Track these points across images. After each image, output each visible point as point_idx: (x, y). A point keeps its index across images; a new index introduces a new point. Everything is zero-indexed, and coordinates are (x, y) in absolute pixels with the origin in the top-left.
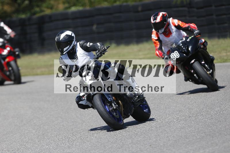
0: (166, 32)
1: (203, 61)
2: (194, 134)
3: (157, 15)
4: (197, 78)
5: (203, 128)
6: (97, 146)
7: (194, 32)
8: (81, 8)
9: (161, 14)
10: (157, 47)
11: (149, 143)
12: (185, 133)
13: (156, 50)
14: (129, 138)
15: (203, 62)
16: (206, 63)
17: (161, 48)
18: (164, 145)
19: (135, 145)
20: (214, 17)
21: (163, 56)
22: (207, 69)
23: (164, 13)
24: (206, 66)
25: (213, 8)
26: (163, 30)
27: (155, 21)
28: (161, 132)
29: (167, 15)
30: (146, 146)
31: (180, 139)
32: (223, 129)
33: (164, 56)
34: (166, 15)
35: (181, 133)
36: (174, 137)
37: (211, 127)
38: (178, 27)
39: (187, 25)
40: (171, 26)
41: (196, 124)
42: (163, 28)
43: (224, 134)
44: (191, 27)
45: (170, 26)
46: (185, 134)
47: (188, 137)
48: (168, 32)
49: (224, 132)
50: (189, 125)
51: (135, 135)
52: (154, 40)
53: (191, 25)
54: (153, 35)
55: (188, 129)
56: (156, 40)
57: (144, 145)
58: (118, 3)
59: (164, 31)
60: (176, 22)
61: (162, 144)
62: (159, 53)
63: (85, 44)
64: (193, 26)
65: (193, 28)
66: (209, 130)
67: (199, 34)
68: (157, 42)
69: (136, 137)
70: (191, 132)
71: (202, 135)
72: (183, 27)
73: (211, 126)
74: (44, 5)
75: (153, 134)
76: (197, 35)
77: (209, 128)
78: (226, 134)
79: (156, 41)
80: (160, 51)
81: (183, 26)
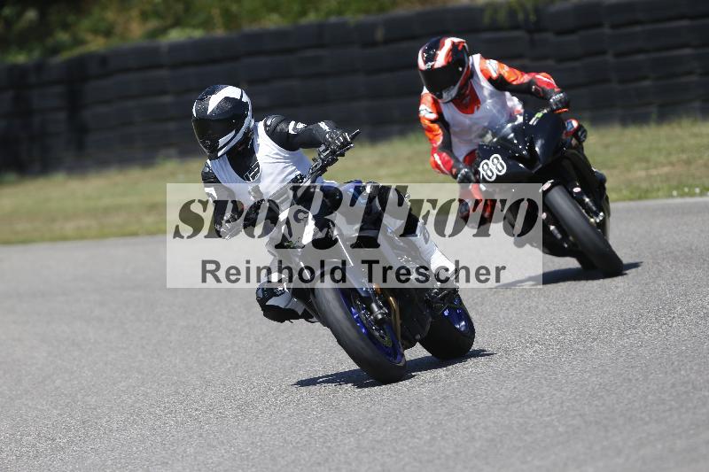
0: (464, 98)
1: (576, 186)
2: (548, 418)
3: (437, 46)
4: (559, 236)
5: (576, 400)
6: (251, 457)
7: (551, 97)
8: (198, 34)
9: (448, 43)
10: (436, 143)
11: (411, 448)
12: (521, 418)
13: (434, 150)
14: (349, 433)
15: (577, 190)
16: (585, 191)
17: (447, 146)
18: (457, 453)
19: (366, 455)
20: (609, 58)
21: (454, 171)
22: (589, 211)
23: (456, 40)
24: (587, 200)
25: (607, 30)
26: (454, 92)
27: (430, 64)
28: (448, 414)
29: (465, 44)
30: (401, 456)
31: (507, 434)
32: (637, 404)
33: (459, 170)
34: (464, 46)
35: (508, 416)
36: (486, 428)
37: (602, 396)
38: (500, 84)
39: (526, 78)
40: (479, 79)
41: (556, 390)
42: (455, 85)
43: (642, 419)
44: (539, 84)
45: (475, 78)
46: (521, 421)
47: (529, 429)
48: (468, 99)
49: (642, 412)
50: (531, 393)
51: (369, 424)
52: (427, 122)
53: (538, 76)
54: (422, 107)
55: (529, 405)
56: (433, 122)
57: (393, 454)
58: (312, 18)
59: (459, 94)
60: (493, 67)
61: (449, 452)
62: (440, 159)
63: (283, 125)
64: (545, 79)
65: (544, 86)
66: (597, 406)
67: (565, 103)
68: (436, 126)
69: (372, 430)
70: (540, 413)
71: (575, 422)
72: (514, 83)
73: (600, 394)
74: (86, 24)
75: (421, 421)
76: (560, 106)
77: (596, 402)
78: (647, 419)
79: (431, 125)
80: (444, 154)
81: (512, 79)
